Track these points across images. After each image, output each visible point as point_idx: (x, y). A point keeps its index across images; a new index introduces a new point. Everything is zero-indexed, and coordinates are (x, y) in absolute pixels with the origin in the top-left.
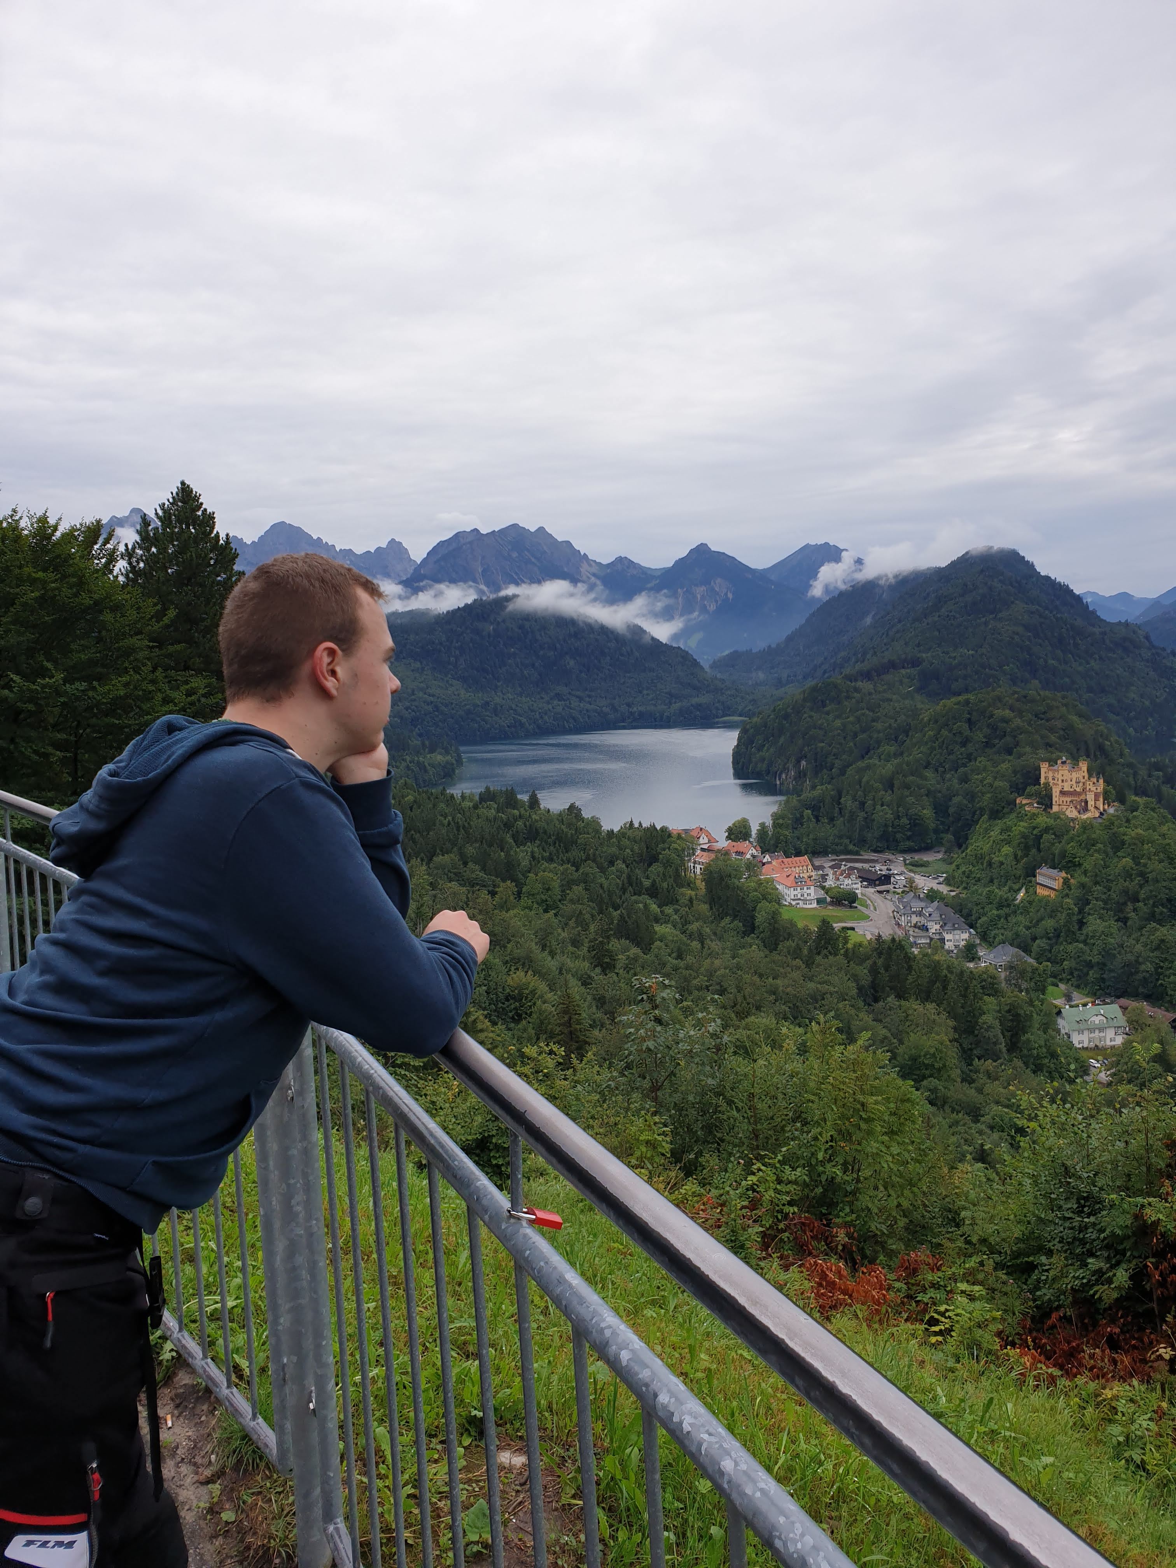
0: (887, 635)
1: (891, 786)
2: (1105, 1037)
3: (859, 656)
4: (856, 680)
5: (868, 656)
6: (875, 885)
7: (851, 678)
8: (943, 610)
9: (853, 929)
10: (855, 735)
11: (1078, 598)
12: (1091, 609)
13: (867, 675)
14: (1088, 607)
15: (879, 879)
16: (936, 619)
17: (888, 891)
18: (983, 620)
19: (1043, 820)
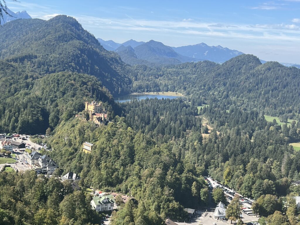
0: (24, 45)
1: (26, 107)
2: (107, 207)
3: (12, 52)
4: (11, 62)
5: (16, 53)
6: (19, 148)
7: (8, 61)
8: (47, 38)
9: (10, 166)
10: (11, 84)
11: (97, 41)
12: (101, 45)
13: (15, 60)
14: (100, 44)
15: (21, 145)
16: (44, 40)
17: (24, 150)
18: (63, 44)
19: (86, 124)
